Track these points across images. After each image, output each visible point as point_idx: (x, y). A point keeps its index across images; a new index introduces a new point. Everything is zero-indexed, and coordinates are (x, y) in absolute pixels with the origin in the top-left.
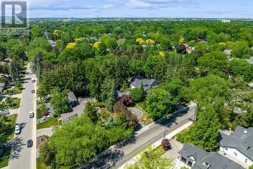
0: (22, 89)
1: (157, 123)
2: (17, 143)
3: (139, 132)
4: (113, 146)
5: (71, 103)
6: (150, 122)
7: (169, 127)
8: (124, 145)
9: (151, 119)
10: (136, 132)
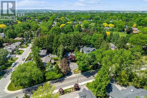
0: (28, 46)
1: (82, 74)
2: (10, 71)
3: (68, 77)
4: (50, 82)
5: (42, 56)
6: (79, 73)
7: (88, 77)
8: (55, 82)
9: (80, 71)
10: (67, 77)
